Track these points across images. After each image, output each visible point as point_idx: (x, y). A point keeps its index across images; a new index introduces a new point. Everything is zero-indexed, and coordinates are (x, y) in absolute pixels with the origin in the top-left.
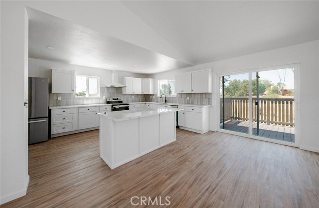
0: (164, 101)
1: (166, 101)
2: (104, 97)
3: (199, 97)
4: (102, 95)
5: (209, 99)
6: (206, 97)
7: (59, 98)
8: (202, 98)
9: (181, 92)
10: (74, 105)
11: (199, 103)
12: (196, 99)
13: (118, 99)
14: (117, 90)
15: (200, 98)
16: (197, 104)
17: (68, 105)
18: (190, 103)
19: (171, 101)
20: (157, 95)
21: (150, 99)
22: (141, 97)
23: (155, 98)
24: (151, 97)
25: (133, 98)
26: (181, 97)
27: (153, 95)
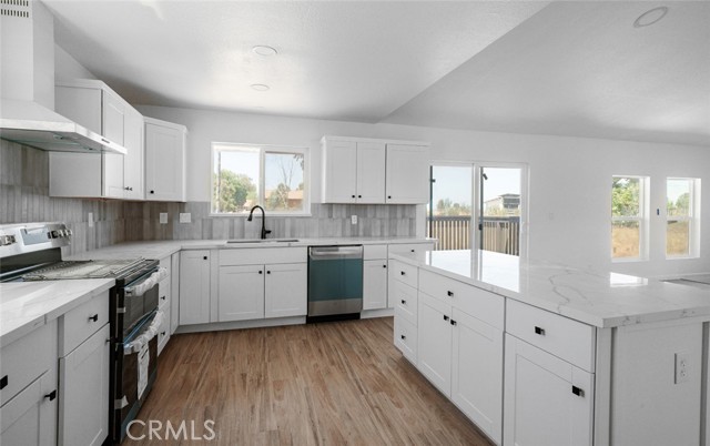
0: (259, 234)
1: (265, 233)
3: (387, 215)
5: (411, 219)
6: (403, 217)
8: (395, 218)
9: (353, 201)
11: (386, 234)
12: (378, 222)
15: (390, 219)
16: (382, 236)
18: (361, 233)
19: (288, 233)
20: (206, 205)
21: (158, 227)
22: (112, 216)
23: (193, 220)
24: (164, 218)
25: (91, 224)
26: (330, 217)
27: (180, 206)
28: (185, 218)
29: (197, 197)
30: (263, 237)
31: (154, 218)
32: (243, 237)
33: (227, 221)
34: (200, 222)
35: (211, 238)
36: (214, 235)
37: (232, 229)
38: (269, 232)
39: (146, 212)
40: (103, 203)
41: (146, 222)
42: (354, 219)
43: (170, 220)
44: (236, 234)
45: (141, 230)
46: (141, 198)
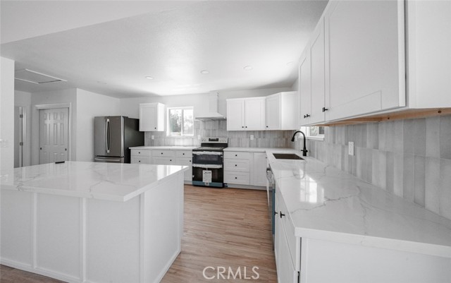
2: (199, 137)
4: (197, 134)
7: (153, 137)
10: (165, 145)
13: (217, 140)
14: (219, 124)
17: (160, 146)
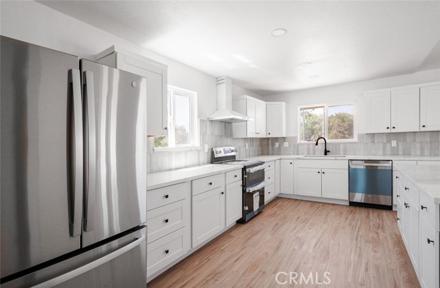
1: (326, 152)
2: (207, 147)
4: (203, 142)
8: (436, 141)
12: (418, 145)
15: (432, 143)
18: (401, 153)
19: (342, 152)
20: (295, 138)
21: (275, 148)
22: (257, 144)
23: (289, 145)
24: (277, 145)
25: (247, 147)
26: (373, 142)
27: (284, 139)
28: (286, 144)
29: (292, 135)
30: (326, 154)
31: (273, 145)
32: (315, 154)
33: (306, 146)
34: (293, 147)
35: (298, 154)
36: (300, 153)
37: (308, 150)
38: (329, 151)
39: (270, 143)
40: (252, 139)
41: (270, 147)
42: (394, 143)
43: (280, 146)
44: (311, 152)
45: (268, 151)
46: (265, 136)
